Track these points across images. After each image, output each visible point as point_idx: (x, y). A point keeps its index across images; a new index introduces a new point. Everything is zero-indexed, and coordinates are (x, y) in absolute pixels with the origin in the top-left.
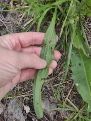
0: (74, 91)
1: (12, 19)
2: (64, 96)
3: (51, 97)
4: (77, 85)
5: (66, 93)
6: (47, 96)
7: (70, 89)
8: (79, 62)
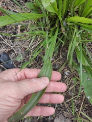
0: (86, 104)
1: (20, 43)
2: (77, 110)
3: (65, 112)
4: (89, 98)
5: (78, 107)
6: (61, 112)
7: (81, 102)
8: (87, 77)
